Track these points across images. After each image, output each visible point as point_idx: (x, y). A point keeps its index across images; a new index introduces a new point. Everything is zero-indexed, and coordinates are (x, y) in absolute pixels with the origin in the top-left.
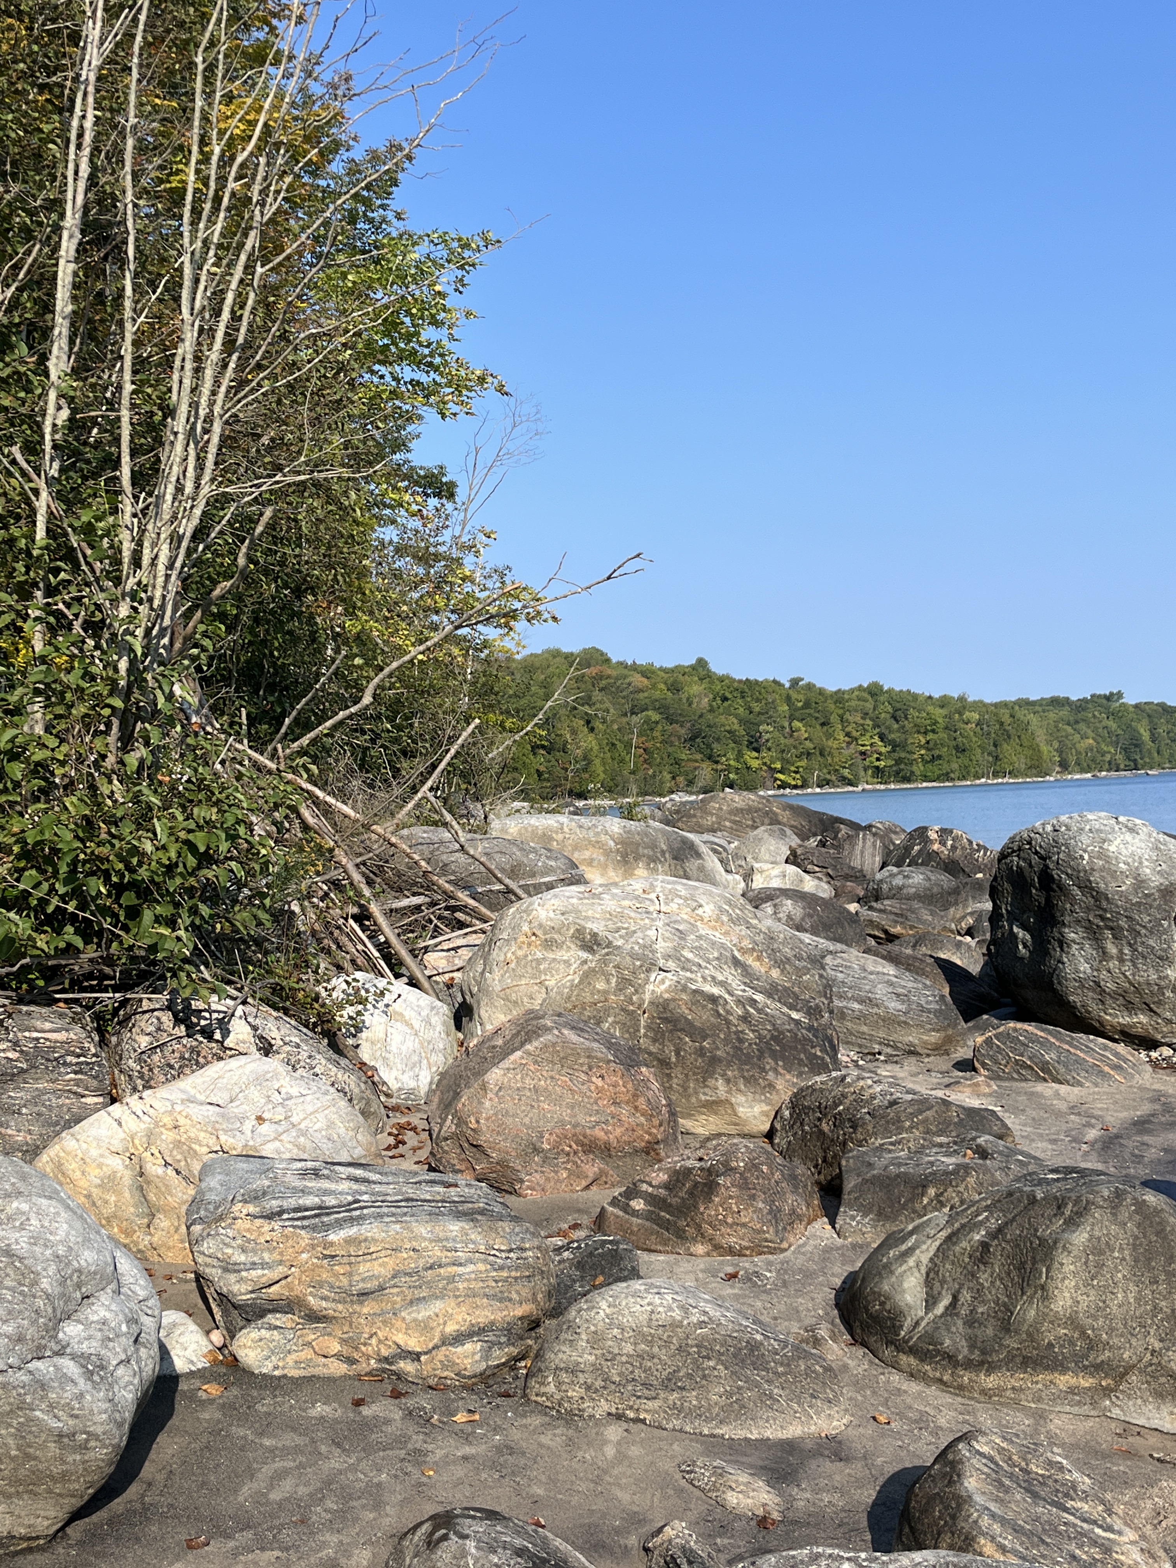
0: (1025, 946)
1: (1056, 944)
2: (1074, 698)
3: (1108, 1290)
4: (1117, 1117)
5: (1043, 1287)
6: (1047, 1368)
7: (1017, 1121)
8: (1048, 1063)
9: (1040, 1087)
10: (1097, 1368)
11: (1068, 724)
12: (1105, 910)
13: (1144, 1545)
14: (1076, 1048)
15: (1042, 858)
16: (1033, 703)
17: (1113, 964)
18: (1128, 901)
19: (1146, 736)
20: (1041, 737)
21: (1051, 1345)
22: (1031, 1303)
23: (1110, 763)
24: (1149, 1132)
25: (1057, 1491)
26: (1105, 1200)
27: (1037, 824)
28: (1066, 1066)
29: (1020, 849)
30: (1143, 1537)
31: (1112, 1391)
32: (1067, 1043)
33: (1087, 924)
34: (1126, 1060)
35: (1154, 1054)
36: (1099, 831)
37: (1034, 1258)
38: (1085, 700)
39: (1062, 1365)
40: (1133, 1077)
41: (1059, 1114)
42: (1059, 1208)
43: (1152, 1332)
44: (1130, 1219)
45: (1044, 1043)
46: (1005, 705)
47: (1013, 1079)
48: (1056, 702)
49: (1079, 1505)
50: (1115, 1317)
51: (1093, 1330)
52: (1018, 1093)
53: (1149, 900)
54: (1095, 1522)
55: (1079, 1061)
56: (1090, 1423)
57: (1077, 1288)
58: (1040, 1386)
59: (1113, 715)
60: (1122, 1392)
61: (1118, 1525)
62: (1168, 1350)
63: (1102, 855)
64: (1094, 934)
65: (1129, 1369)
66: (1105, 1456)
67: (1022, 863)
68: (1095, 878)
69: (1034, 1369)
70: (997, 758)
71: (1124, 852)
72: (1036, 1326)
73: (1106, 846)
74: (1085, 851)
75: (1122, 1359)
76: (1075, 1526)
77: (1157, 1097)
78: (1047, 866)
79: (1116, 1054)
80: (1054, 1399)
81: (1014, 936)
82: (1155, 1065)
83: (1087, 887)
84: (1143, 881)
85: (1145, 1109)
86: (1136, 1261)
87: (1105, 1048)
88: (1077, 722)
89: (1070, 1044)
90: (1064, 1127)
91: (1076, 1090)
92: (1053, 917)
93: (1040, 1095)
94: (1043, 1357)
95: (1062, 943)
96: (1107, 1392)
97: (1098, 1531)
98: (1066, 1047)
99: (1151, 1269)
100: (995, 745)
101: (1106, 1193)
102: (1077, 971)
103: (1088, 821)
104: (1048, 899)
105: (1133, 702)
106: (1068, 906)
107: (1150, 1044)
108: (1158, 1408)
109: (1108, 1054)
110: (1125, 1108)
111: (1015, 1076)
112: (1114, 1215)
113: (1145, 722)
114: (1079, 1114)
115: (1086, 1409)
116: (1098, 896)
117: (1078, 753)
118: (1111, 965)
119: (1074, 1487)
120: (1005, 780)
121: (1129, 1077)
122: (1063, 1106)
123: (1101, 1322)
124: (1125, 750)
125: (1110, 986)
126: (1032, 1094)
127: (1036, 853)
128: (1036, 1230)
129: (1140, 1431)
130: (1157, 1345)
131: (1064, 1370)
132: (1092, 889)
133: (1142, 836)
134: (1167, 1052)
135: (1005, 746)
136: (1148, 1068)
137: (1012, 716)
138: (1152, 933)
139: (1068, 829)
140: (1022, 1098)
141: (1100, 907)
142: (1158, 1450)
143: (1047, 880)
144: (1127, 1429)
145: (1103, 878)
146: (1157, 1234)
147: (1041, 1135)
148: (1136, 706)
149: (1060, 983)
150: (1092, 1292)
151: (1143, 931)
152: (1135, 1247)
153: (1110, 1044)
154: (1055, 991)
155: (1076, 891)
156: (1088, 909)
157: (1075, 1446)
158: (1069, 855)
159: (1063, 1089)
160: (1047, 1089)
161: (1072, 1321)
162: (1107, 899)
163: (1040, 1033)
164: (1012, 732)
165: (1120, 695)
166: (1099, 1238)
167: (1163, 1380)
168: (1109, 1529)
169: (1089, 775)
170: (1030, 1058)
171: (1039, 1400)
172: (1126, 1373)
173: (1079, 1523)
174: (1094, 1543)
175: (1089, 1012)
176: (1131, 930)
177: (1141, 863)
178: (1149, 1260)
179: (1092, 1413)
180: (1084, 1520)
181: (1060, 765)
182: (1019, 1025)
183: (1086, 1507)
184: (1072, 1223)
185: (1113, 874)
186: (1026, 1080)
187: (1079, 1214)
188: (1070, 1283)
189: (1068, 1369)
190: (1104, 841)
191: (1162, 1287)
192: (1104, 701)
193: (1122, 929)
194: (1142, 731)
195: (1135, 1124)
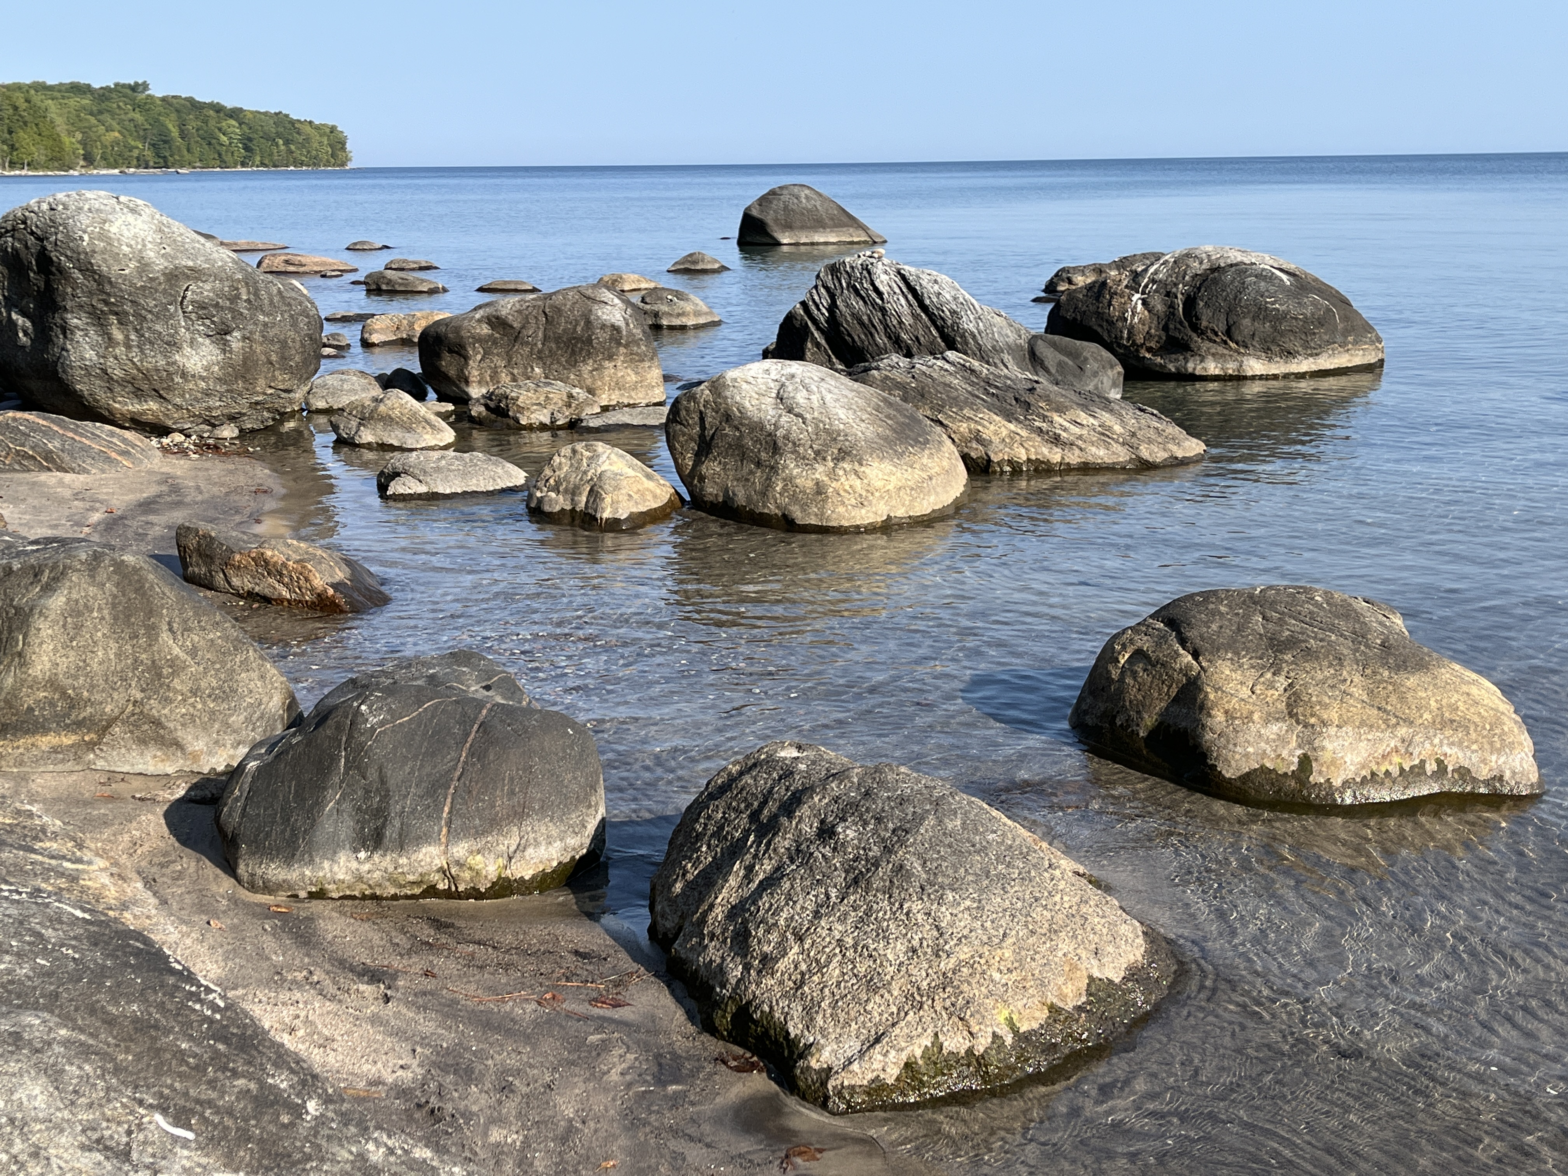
0: (26, 334)
1: (59, 331)
2: (96, 85)
3: (90, 649)
4: (121, 501)
5: (20, 654)
6: (27, 732)
7: (16, 510)
8: (51, 452)
9: (44, 477)
10: (79, 725)
11: (91, 114)
12: (109, 295)
13: (115, 870)
14: (81, 435)
15: (38, 238)
16: (51, 88)
17: (120, 351)
18: (132, 285)
19: (175, 132)
20: (61, 125)
21: (30, 710)
22: (8, 671)
23: (138, 159)
24: (155, 512)
25: (26, 836)
26: (82, 563)
27: (32, 202)
28: (71, 454)
29: (14, 230)
30: (116, 864)
31: (95, 744)
32: (72, 430)
33: (90, 309)
34: (134, 446)
35: (165, 441)
36: (98, 211)
37: (10, 627)
38: (108, 89)
39: (43, 727)
40: (141, 461)
41: (61, 501)
42: (36, 576)
43: (133, 684)
44: (109, 579)
45: (47, 433)
46: (18, 87)
47: (15, 470)
48: (77, 89)
49: (48, 844)
50: (96, 674)
51: (74, 689)
52: (20, 484)
53: (154, 284)
54: (64, 857)
55: (86, 449)
56: (74, 777)
57: (55, 650)
58: (21, 750)
59: (138, 106)
60: (107, 744)
61: (87, 855)
62: (149, 698)
63: (103, 236)
64: (99, 320)
65: (112, 722)
66: (86, 803)
67: (17, 245)
68: (96, 260)
69: (13, 735)
70: (13, 147)
71: (126, 233)
72: (14, 693)
73: (107, 226)
74: (85, 232)
75: (103, 713)
76: (42, 863)
77: (165, 479)
78: (44, 248)
79: (124, 440)
80: (36, 761)
81: (12, 324)
82: (165, 450)
83: (88, 270)
84: (147, 265)
85: (151, 491)
86: (116, 618)
87: (112, 434)
88: (100, 112)
89: (75, 432)
90: (67, 512)
91: (82, 477)
92: (54, 302)
93: (43, 484)
94: (23, 722)
95: (65, 329)
96: (91, 746)
97: (67, 865)
98: (71, 435)
99: (129, 625)
100: (10, 132)
101: (83, 557)
102: (83, 359)
103: (87, 200)
104: (48, 283)
105: (159, 94)
106: (69, 290)
107: (161, 430)
108: (142, 754)
109: (115, 440)
110: (131, 491)
111: (17, 467)
112: (92, 577)
113: (174, 116)
114: (83, 499)
115: (70, 765)
116: (100, 280)
117: (104, 147)
118: (117, 351)
119: (43, 830)
120: (23, 172)
121: (136, 462)
122: (67, 493)
123: (81, 680)
124: (154, 145)
125: (118, 373)
126: (34, 484)
127: (32, 233)
128: (12, 600)
129: (124, 777)
130: (139, 696)
131: (46, 731)
132: (94, 272)
133: (145, 217)
134: (178, 438)
135: (21, 134)
136: (159, 453)
137: (28, 101)
138: (158, 318)
139: (66, 208)
140: (24, 488)
141: (103, 291)
142: (141, 791)
143: (45, 261)
144: (112, 776)
145: (105, 260)
146: (136, 591)
147: (42, 522)
148: (164, 99)
149: (64, 371)
150: (72, 653)
151: (149, 316)
152: (114, 606)
153: (118, 430)
154: (60, 381)
155: (77, 274)
156: (91, 294)
157: (56, 800)
158: (67, 235)
159: (68, 477)
160: (50, 478)
161: (52, 683)
162: (110, 282)
163: (41, 422)
164: (28, 118)
165: (145, 86)
166: (77, 601)
167: (146, 727)
168: (79, 861)
169: (116, 171)
170: (32, 448)
171: (21, 763)
172: (109, 726)
173: (47, 860)
174: (62, 875)
175: (97, 401)
176: (137, 315)
177: (144, 245)
178: (128, 617)
179: (77, 768)
180: (53, 857)
181: (85, 159)
182: (19, 414)
183: (55, 846)
184: (49, 589)
185: (116, 256)
186: (29, 470)
187: (56, 579)
188: (48, 647)
189: (50, 730)
190: (105, 222)
191: (142, 641)
192: (129, 92)
193: (127, 314)
194: (170, 126)
195: (140, 505)
